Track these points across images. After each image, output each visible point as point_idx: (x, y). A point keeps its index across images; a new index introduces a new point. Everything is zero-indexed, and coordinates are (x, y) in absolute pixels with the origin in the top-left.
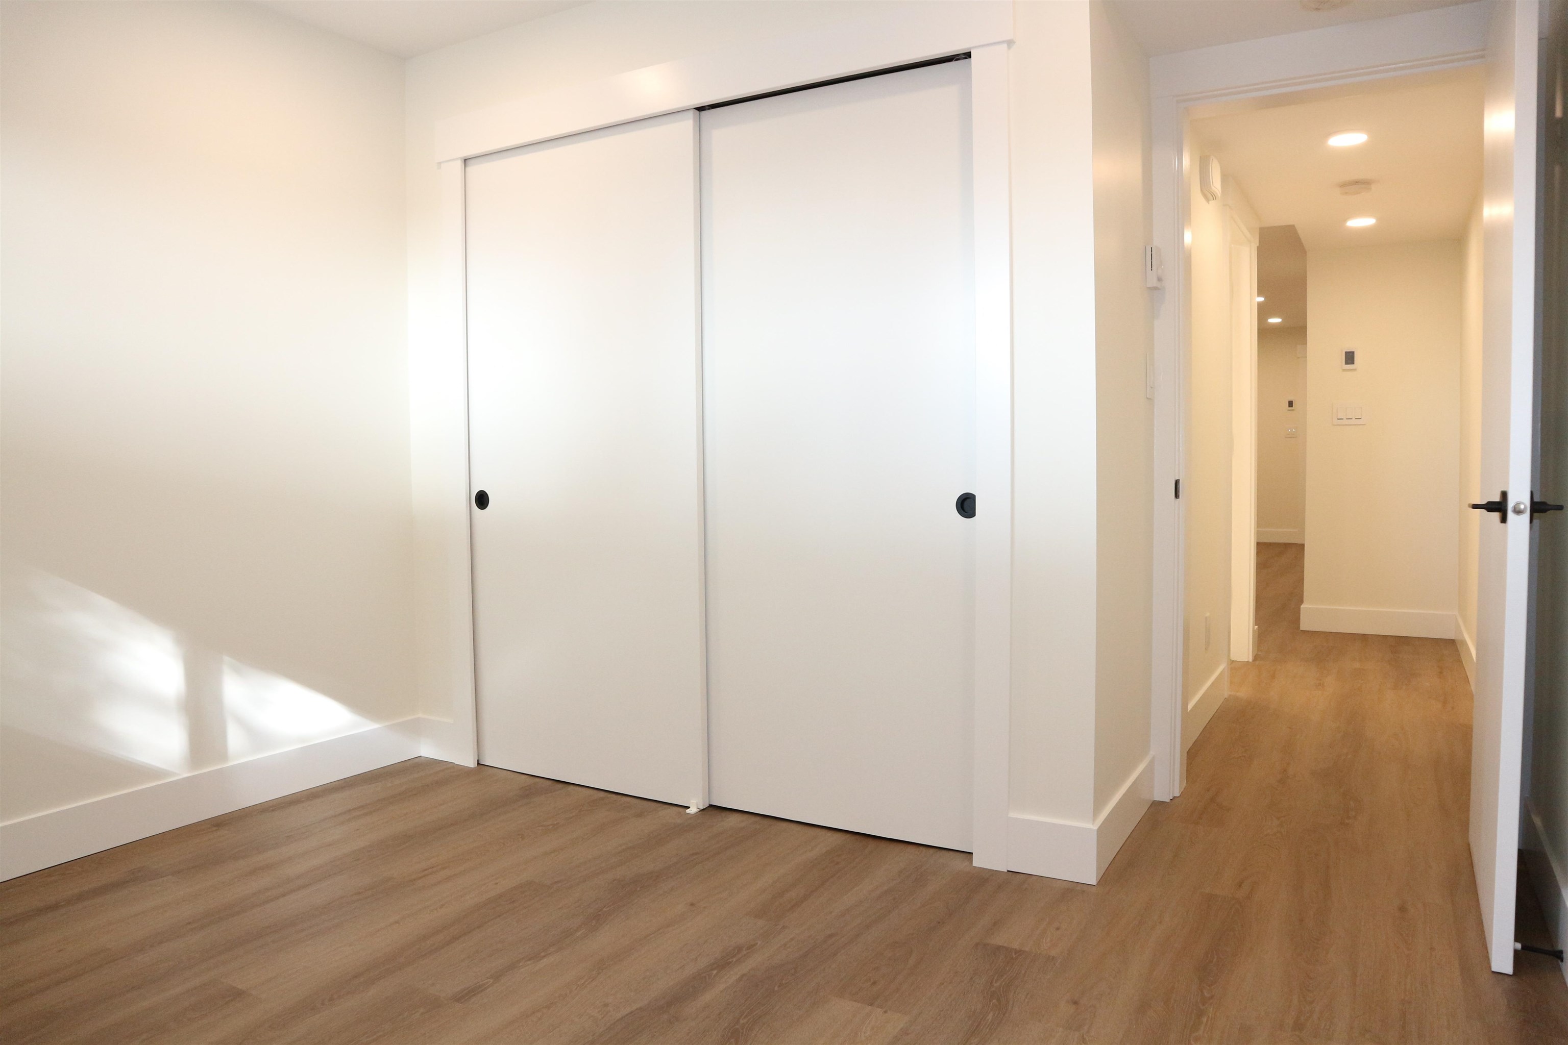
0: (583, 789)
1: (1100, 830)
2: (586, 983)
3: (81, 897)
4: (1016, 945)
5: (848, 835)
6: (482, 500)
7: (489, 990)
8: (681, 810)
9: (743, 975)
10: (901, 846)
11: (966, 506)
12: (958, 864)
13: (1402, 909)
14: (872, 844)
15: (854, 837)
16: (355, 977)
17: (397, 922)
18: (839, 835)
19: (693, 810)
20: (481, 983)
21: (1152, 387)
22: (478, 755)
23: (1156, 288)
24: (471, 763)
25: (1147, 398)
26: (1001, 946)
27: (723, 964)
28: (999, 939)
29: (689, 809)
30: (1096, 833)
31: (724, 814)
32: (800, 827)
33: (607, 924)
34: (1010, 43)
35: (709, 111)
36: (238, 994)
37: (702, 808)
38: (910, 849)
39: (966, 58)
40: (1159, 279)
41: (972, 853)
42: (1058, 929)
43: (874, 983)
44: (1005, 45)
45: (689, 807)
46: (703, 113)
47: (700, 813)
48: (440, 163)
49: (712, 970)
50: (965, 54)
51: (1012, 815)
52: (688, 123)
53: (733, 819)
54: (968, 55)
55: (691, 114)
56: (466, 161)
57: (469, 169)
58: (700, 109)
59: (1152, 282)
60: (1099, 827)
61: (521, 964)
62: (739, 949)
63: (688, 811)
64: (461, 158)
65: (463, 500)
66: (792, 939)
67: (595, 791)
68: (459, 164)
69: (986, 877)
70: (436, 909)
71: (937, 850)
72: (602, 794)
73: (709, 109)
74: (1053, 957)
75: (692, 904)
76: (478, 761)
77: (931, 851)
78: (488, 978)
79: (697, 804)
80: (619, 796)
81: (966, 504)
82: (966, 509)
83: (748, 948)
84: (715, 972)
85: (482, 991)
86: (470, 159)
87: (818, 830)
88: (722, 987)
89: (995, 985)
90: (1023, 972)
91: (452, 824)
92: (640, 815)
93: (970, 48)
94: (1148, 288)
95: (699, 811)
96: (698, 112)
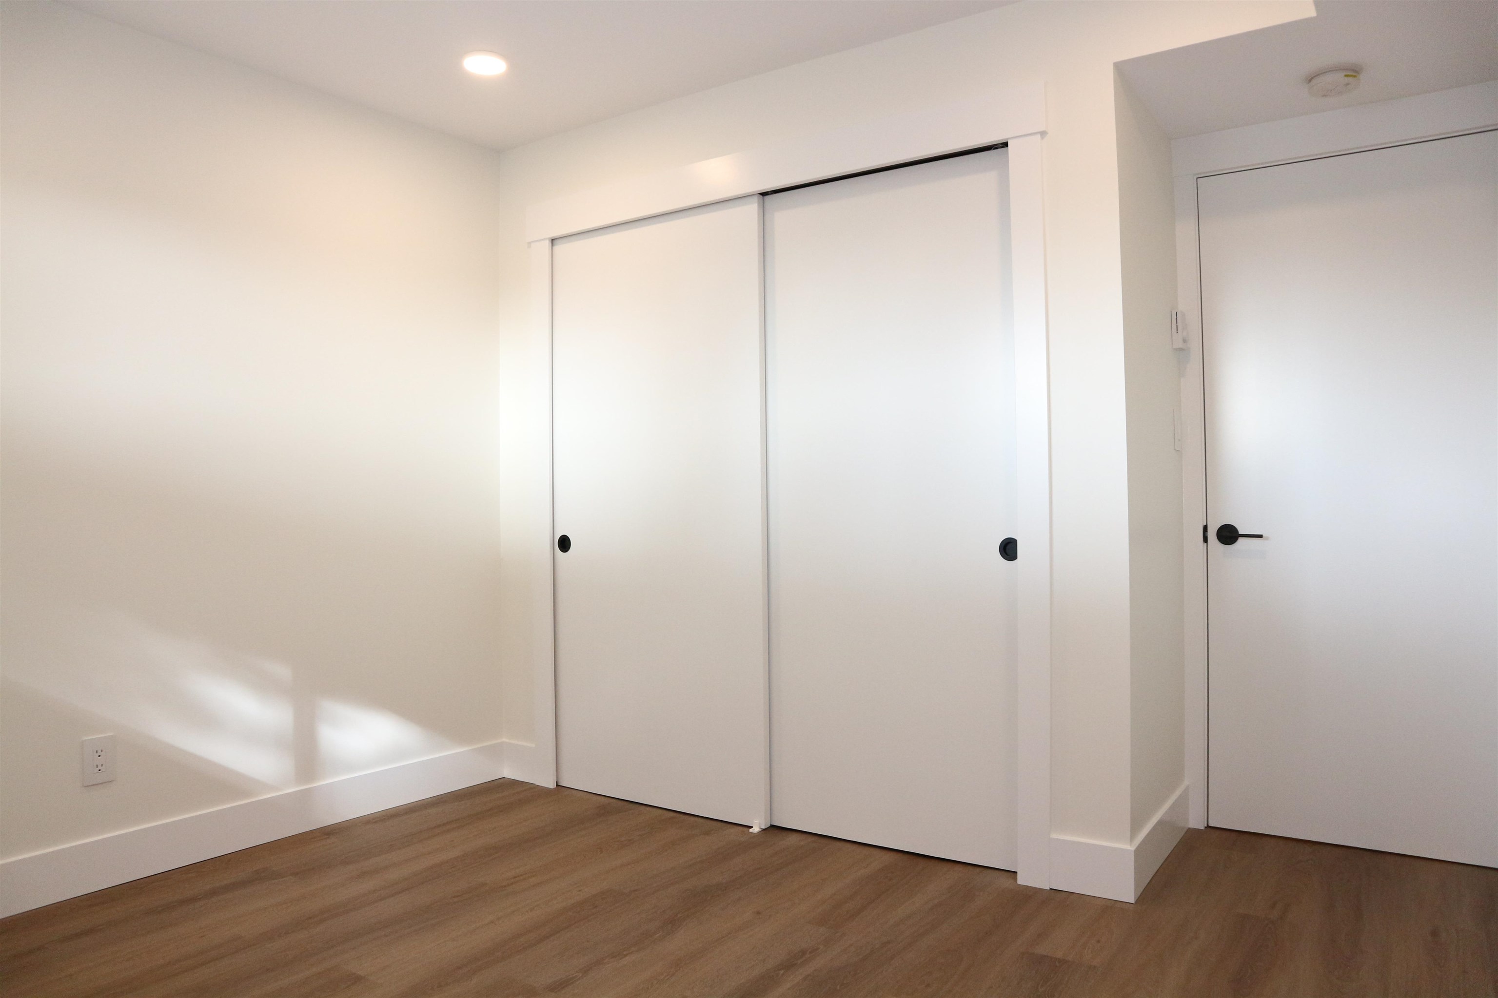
0: (655, 809)
1: (1138, 852)
2: (666, 978)
3: (213, 893)
4: (1059, 954)
5: (900, 855)
6: (564, 544)
7: (578, 983)
8: (745, 829)
9: (808, 975)
10: (950, 865)
11: (1008, 549)
12: (1005, 882)
13: (1435, 933)
14: (922, 863)
15: (906, 857)
16: (459, 968)
17: (492, 922)
18: (892, 854)
19: (756, 829)
20: (571, 976)
21: (1179, 440)
22: (557, 777)
23: (1181, 349)
24: (552, 785)
25: (1175, 450)
26: (1045, 956)
27: (789, 965)
28: (1042, 949)
29: (752, 829)
30: (1133, 853)
31: (784, 833)
32: (855, 847)
33: (681, 929)
34: (1043, 134)
35: (772, 195)
36: (357, 979)
37: (764, 828)
38: (957, 867)
39: (1003, 147)
40: (1185, 341)
41: (1017, 872)
42: (1099, 941)
43: (928, 985)
44: (1039, 136)
45: (752, 827)
46: (767, 198)
47: (762, 832)
48: (530, 243)
49: (780, 970)
50: (1002, 144)
51: (1054, 836)
52: (752, 208)
53: (793, 839)
54: (1005, 145)
55: (756, 199)
56: (553, 241)
57: (556, 248)
58: (764, 194)
59: (1179, 344)
60: (1137, 848)
61: (606, 961)
62: (803, 952)
63: (751, 830)
64: (549, 238)
65: (546, 544)
66: (851, 945)
67: (665, 812)
68: (547, 243)
69: (1031, 893)
70: (527, 912)
71: (983, 869)
72: (672, 814)
73: (772, 194)
74: (1095, 967)
75: (758, 913)
76: (557, 782)
77: (978, 870)
78: (577, 972)
79: (760, 824)
80: (686, 817)
81: (1008, 547)
82: (1007, 551)
83: (811, 952)
84: (782, 972)
85: (572, 983)
86: (556, 239)
87: (872, 849)
88: (788, 985)
89: (1040, 990)
90: (1067, 979)
91: (537, 838)
92: (707, 833)
93: (1008, 139)
94: (1175, 349)
95: (762, 831)
96: (762, 196)
